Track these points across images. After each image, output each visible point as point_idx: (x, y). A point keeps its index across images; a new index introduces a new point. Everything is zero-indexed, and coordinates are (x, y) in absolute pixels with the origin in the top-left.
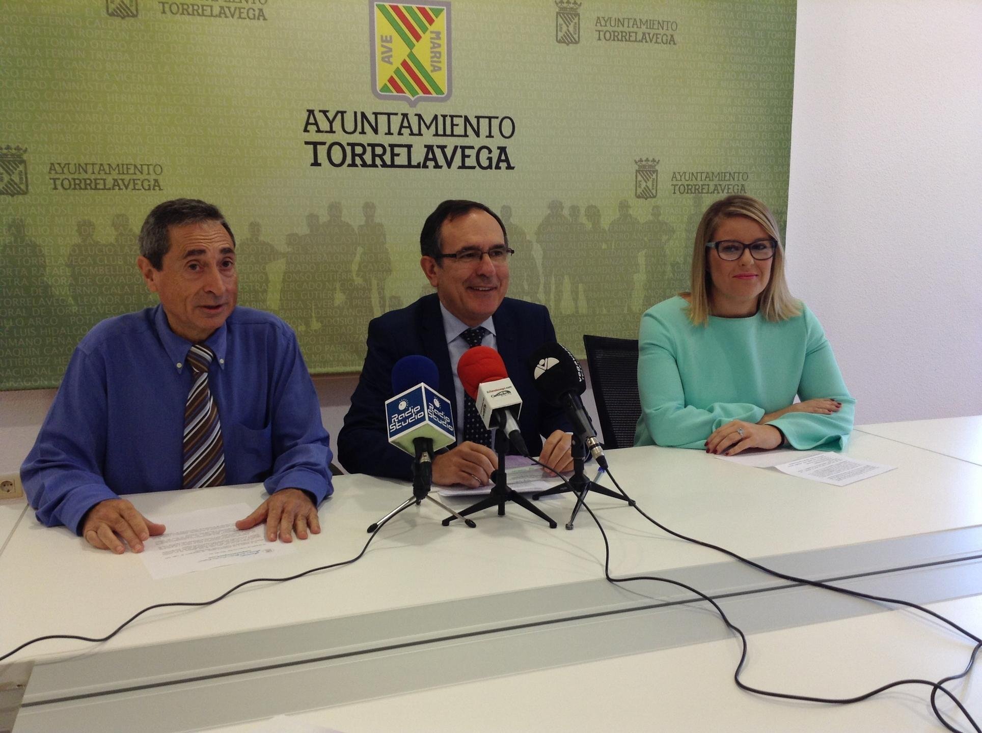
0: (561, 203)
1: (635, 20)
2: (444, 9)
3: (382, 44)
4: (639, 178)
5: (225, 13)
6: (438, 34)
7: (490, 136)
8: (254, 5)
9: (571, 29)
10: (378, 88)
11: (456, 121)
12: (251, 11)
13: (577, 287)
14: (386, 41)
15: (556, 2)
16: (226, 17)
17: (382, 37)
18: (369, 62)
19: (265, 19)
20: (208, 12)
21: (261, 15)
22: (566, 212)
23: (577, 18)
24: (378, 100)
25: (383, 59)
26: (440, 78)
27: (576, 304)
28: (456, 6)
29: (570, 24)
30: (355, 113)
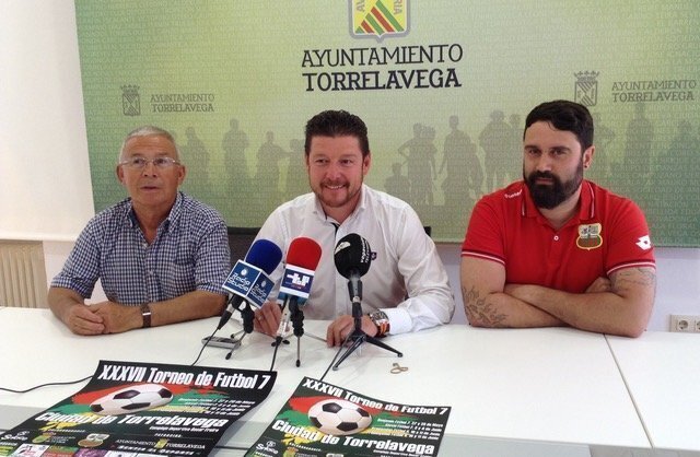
0: (502, 113)
4: (579, 89)
7: (441, 61)
10: (354, 29)
11: (413, 51)
24: (354, 40)
25: (358, 9)
26: (401, 19)
30: (338, 51)
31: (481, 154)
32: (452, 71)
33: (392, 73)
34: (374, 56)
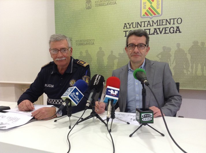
0: (197, 42)
3: (143, 4)
7: (174, 24)
8: (114, 1)
10: (142, 15)
11: (163, 21)
12: (113, 3)
13: (203, 67)
14: (145, 3)
16: (108, 5)
17: (143, 2)
18: (140, 9)
19: (116, 4)
20: (104, 5)
22: (199, 44)
24: (142, 19)
25: (144, 8)
26: (159, 11)
27: (203, 72)
30: (136, 23)
31: (189, 57)
32: (178, 27)
33: (155, 29)
34: (149, 24)
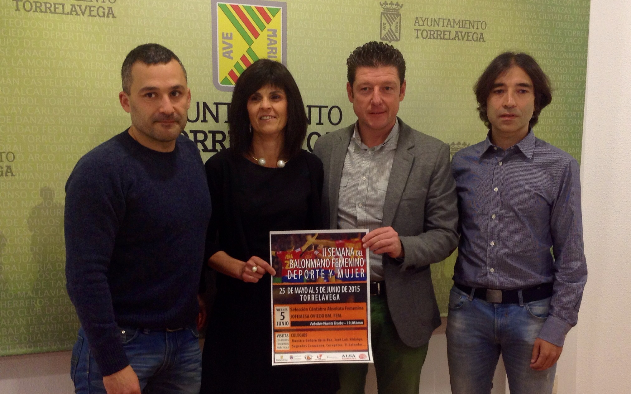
1: (449, 20)
2: (280, 9)
3: (224, 40)
5: (76, 11)
6: (275, 31)
7: (320, 123)
8: (103, 3)
9: (393, 28)
10: (219, 81)
12: (101, 9)
14: (227, 38)
15: (380, 3)
16: (77, 14)
17: (223, 34)
18: (211, 57)
19: (114, 17)
20: (60, 10)
21: (110, 13)
23: (399, 17)
24: (218, 91)
28: (291, 7)
29: (392, 24)
30: (198, 103)
